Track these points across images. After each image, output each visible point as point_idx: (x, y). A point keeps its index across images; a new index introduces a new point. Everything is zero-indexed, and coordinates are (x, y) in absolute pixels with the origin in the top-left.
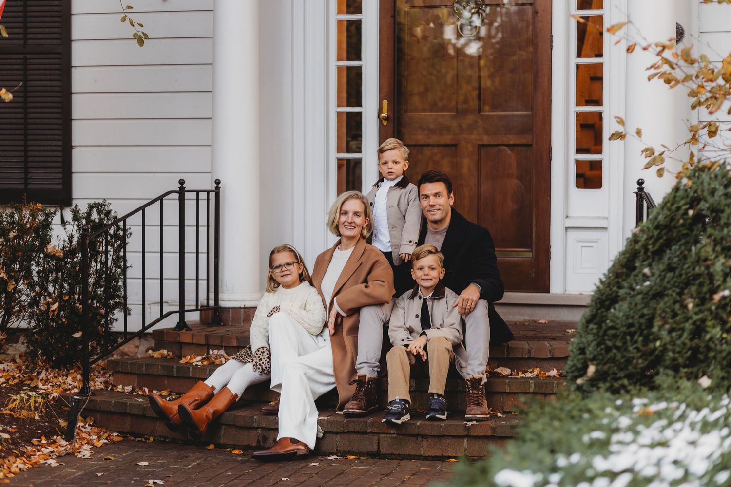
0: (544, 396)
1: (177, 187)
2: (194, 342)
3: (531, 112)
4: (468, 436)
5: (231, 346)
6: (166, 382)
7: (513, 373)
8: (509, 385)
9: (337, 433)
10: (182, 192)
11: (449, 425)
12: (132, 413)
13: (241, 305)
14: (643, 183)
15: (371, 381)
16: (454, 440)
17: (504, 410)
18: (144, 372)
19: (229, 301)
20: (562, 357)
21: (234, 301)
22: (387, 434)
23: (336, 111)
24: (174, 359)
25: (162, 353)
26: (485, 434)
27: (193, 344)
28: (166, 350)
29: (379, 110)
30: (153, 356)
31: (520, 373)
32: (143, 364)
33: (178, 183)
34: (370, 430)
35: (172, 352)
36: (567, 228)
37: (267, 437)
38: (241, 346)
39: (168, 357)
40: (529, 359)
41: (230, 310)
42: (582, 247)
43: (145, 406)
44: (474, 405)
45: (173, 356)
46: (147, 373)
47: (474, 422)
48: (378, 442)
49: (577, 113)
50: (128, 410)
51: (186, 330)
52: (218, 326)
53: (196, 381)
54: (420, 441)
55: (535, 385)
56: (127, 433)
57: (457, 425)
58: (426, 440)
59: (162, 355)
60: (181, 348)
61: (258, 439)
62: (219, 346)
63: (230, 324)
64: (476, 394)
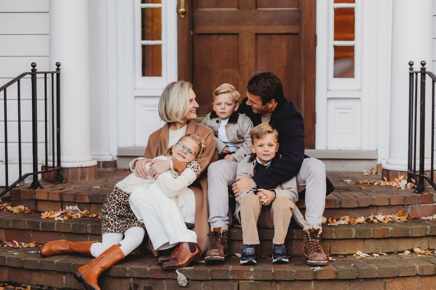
0: (362, 240)
1: (29, 69)
2: (50, 199)
3: (298, 8)
4: (314, 280)
5: (84, 202)
6: (32, 235)
7: (330, 221)
8: (336, 233)
9: (201, 281)
10: (34, 73)
11: (299, 271)
12: (10, 265)
13: (78, 165)
14: (412, 65)
15: (225, 233)
16: (304, 283)
17: (331, 253)
18: (11, 227)
19: (68, 162)
20: (366, 206)
21: (72, 162)
22: (246, 280)
23: (141, 7)
24: (31, 213)
25: (20, 208)
26: (330, 277)
27: (48, 200)
28: (23, 206)
29: (177, 5)
30: (12, 212)
31: (334, 221)
32: (10, 220)
33: (31, 65)
34: (231, 277)
35: (28, 207)
36: (328, 99)
37: (138, 285)
38: (93, 202)
39: (26, 212)
40: (340, 208)
41: (70, 169)
42: (340, 113)
43: (23, 259)
44: (316, 252)
45: (30, 211)
46: (14, 228)
47: (319, 268)
48: (238, 287)
49: (335, 9)
50: (6, 263)
51: (40, 189)
52: (61, 184)
53: (60, 234)
54: (274, 285)
55: (356, 232)
56: (5, 282)
57: (306, 271)
58: (279, 284)
59: (20, 210)
60: (36, 204)
61: (130, 287)
62: (73, 202)
63: (70, 181)
64: (315, 242)
